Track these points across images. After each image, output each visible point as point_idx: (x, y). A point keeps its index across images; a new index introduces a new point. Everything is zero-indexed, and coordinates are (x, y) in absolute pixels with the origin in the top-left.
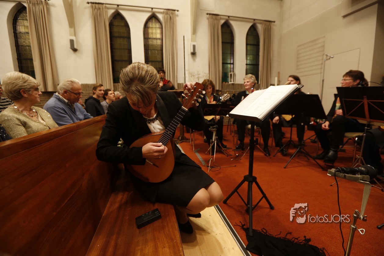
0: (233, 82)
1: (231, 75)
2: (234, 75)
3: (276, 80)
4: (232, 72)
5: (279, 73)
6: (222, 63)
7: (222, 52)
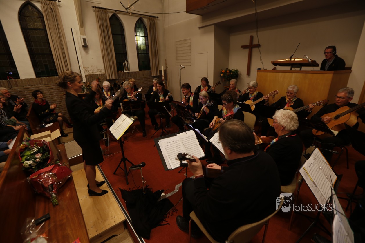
0: (128, 70)
1: (125, 64)
2: (128, 64)
3: (163, 68)
4: (126, 62)
5: (166, 60)
6: (115, 54)
7: (114, 44)
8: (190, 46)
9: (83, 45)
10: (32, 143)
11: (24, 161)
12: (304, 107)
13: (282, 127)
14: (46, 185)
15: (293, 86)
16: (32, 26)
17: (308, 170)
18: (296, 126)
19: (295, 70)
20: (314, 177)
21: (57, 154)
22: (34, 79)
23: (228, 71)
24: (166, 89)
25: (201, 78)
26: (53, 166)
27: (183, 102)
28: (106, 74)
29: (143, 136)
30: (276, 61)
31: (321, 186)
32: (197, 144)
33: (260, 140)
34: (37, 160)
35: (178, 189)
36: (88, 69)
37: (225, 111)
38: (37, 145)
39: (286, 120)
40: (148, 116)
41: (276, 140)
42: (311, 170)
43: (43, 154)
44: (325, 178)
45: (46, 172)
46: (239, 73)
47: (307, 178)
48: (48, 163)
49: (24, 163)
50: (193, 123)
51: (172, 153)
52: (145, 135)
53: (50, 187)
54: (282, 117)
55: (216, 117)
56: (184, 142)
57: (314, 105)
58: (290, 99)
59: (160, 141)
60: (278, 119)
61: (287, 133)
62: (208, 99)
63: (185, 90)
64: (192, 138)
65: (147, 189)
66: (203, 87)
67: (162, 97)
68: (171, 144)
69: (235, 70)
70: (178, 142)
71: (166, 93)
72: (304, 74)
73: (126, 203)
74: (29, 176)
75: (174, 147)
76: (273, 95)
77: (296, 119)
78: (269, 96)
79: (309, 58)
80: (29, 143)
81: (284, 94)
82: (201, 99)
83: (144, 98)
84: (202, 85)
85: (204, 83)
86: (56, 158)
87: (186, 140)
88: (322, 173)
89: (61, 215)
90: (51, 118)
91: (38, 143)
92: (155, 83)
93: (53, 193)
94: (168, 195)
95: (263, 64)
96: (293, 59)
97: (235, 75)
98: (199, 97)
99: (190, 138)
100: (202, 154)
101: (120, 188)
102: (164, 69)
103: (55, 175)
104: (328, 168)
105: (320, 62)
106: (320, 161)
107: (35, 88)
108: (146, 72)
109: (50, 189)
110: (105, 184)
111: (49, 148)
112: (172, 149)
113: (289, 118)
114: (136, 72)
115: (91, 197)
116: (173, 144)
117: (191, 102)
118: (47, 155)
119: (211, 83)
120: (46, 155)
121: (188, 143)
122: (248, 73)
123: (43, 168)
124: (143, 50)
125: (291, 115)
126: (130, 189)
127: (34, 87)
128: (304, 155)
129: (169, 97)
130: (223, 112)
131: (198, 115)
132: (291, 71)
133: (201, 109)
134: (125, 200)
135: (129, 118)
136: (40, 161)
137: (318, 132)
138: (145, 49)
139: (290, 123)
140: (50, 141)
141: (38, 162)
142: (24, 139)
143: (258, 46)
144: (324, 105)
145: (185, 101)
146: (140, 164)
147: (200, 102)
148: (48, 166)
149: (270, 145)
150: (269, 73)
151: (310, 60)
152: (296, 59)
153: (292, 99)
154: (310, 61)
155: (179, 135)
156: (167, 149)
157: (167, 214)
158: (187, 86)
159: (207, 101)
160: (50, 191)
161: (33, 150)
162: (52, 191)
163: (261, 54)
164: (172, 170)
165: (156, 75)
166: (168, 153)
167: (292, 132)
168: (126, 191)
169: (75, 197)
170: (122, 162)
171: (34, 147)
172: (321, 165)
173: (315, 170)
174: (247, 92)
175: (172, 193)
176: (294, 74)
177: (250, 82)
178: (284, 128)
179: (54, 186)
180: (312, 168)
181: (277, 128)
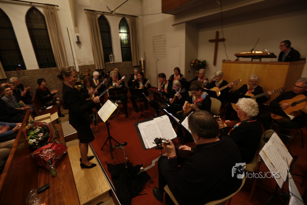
0: (113, 61)
1: (111, 57)
2: (113, 56)
3: (142, 59)
4: (111, 54)
5: (144, 53)
6: (103, 48)
7: (102, 40)
8: (165, 41)
9: (77, 41)
10: (35, 124)
11: (29, 140)
12: (264, 93)
13: (244, 113)
14: (46, 159)
15: (254, 75)
16: (36, 27)
17: (267, 153)
18: (257, 113)
19: (255, 61)
20: (272, 159)
21: (56, 133)
22: (38, 70)
23: (197, 62)
24: (145, 78)
25: (174, 68)
26: (52, 144)
27: (159, 90)
28: (95, 65)
29: (126, 117)
30: (239, 54)
31: (278, 167)
32: (170, 127)
33: (225, 124)
34: (40, 138)
35: (155, 164)
36: (81, 61)
37: (194, 98)
38: (40, 126)
39: (247, 107)
40: (129, 100)
41: (239, 124)
42: (269, 152)
43: (44, 133)
44: (282, 159)
45: (46, 149)
46: (206, 63)
47: (266, 160)
48: (48, 141)
49: (29, 141)
50: (168, 107)
51: (149, 135)
52: (127, 116)
53: (50, 161)
54: (244, 104)
55: (186, 102)
56: (159, 125)
57: (272, 92)
58: (251, 86)
59: (139, 124)
60: (240, 106)
61: (248, 118)
62: (180, 87)
63: (161, 79)
64: (166, 121)
65: (129, 163)
66: (176, 75)
67: (141, 85)
68: (148, 127)
69: (203, 61)
70: (154, 125)
71: (144, 81)
72: (264, 65)
73: (111, 175)
74: (33, 152)
75: (151, 130)
76: (236, 83)
77: (257, 107)
78: (232, 84)
79: (268, 51)
80: (33, 124)
81: (246, 82)
82: (174, 87)
83: (126, 85)
84: (175, 73)
85: (176, 72)
86: (54, 136)
87: (162, 124)
88: (280, 155)
89: (58, 185)
90: (51, 102)
91: (40, 125)
92: (136, 72)
93: (52, 166)
94: (146, 169)
95: (227, 56)
96: (253, 52)
97: (204, 65)
98: (172, 85)
99: (165, 122)
100: (175, 136)
101: (106, 162)
102: (144, 60)
103: (54, 151)
104: (284, 149)
105: (277, 53)
106: (278, 144)
107: (39, 77)
108: (128, 63)
109: (50, 163)
110: (94, 158)
111: (49, 129)
112: (149, 131)
113: (250, 106)
114: (120, 63)
115: (82, 169)
116: (150, 127)
117: (166, 89)
118: (48, 134)
119: (183, 72)
120: (46, 134)
121: (163, 126)
122: (215, 63)
123: (44, 145)
124: (126, 44)
125: (252, 103)
126: (114, 164)
127: (37, 76)
128: (263, 139)
129: (147, 84)
130: (193, 98)
131: (172, 101)
132: (252, 62)
133: (174, 95)
134: (110, 172)
135: (114, 103)
136: (41, 139)
137: (275, 116)
138: (127, 43)
139: (251, 110)
140: (50, 122)
141: (40, 140)
142: (29, 121)
143: (223, 40)
144: (281, 93)
145: (160, 88)
146: (123, 144)
147: (174, 90)
148: (48, 144)
149: (233, 129)
150: (233, 65)
151: (269, 52)
152: (257, 52)
153: (253, 87)
154: (269, 54)
155: (155, 119)
156: (145, 131)
157: (145, 185)
158: (163, 76)
159: (179, 89)
160: (50, 165)
161: (36, 131)
162: (51, 164)
163: (225, 48)
164: (149, 149)
165: (136, 65)
166: (146, 134)
167: (253, 118)
168: (111, 164)
169: (69, 170)
170: (108, 140)
171: (37, 127)
172: (278, 147)
173: (273, 153)
174: (214, 80)
175: (149, 167)
176: (255, 65)
177: (217, 72)
178: (246, 114)
179: (53, 160)
180: (270, 150)
181: (239, 114)
